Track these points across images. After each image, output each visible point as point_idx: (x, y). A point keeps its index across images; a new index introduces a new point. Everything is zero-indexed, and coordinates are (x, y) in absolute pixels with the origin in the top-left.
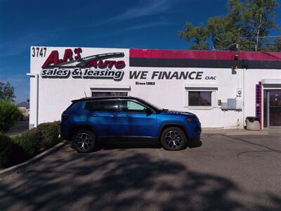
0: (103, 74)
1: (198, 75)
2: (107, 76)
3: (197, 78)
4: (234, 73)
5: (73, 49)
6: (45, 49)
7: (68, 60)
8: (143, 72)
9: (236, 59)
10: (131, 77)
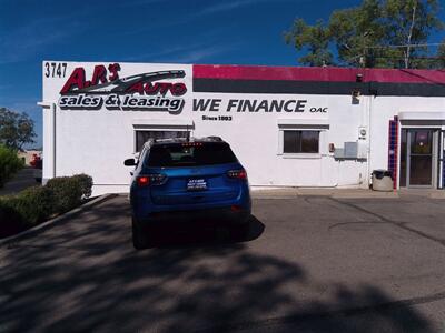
0: (152, 104)
1: (298, 105)
2: (158, 106)
3: (297, 110)
4: (355, 102)
5: (106, 65)
6: (65, 65)
7: (100, 83)
8: (214, 101)
9: (359, 80)
10: (195, 109)
